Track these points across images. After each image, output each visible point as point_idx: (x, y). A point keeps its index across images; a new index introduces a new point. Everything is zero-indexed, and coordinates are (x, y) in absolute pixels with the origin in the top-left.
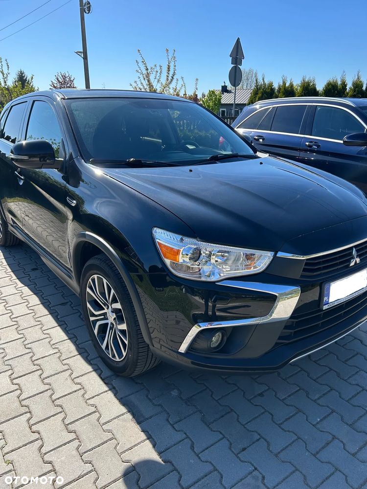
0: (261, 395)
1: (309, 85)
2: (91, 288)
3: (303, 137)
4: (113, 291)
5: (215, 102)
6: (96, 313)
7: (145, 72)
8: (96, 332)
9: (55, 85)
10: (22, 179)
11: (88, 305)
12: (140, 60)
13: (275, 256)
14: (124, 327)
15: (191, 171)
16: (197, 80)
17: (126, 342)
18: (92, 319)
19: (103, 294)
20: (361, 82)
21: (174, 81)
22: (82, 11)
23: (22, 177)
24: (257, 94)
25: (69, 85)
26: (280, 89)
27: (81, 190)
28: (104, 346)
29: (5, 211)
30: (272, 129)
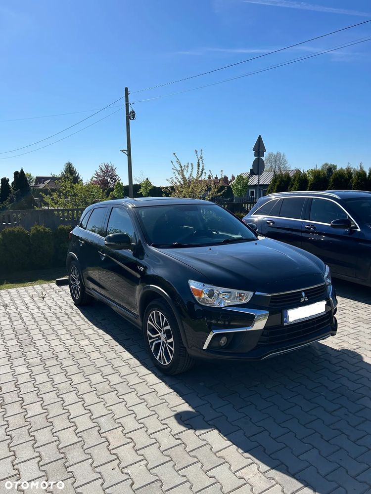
0: (256, 386)
1: (319, 175)
2: (151, 320)
3: (303, 222)
4: (165, 319)
5: (243, 185)
6: (153, 336)
7: (179, 169)
8: (153, 349)
9: (99, 174)
10: (104, 256)
11: (148, 332)
12: (175, 160)
13: (254, 294)
14: (171, 340)
15: (210, 249)
16: (222, 171)
17: (173, 350)
18: (150, 341)
19: (159, 323)
20: (363, 171)
21: (203, 174)
22: (128, 119)
23: (104, 255)
24: (276, 182)
25: (111, 173)
26: (295, 178)
27: (144, 262)
28: (158, 358)
29: (84, 278)
30: (281, 215)
